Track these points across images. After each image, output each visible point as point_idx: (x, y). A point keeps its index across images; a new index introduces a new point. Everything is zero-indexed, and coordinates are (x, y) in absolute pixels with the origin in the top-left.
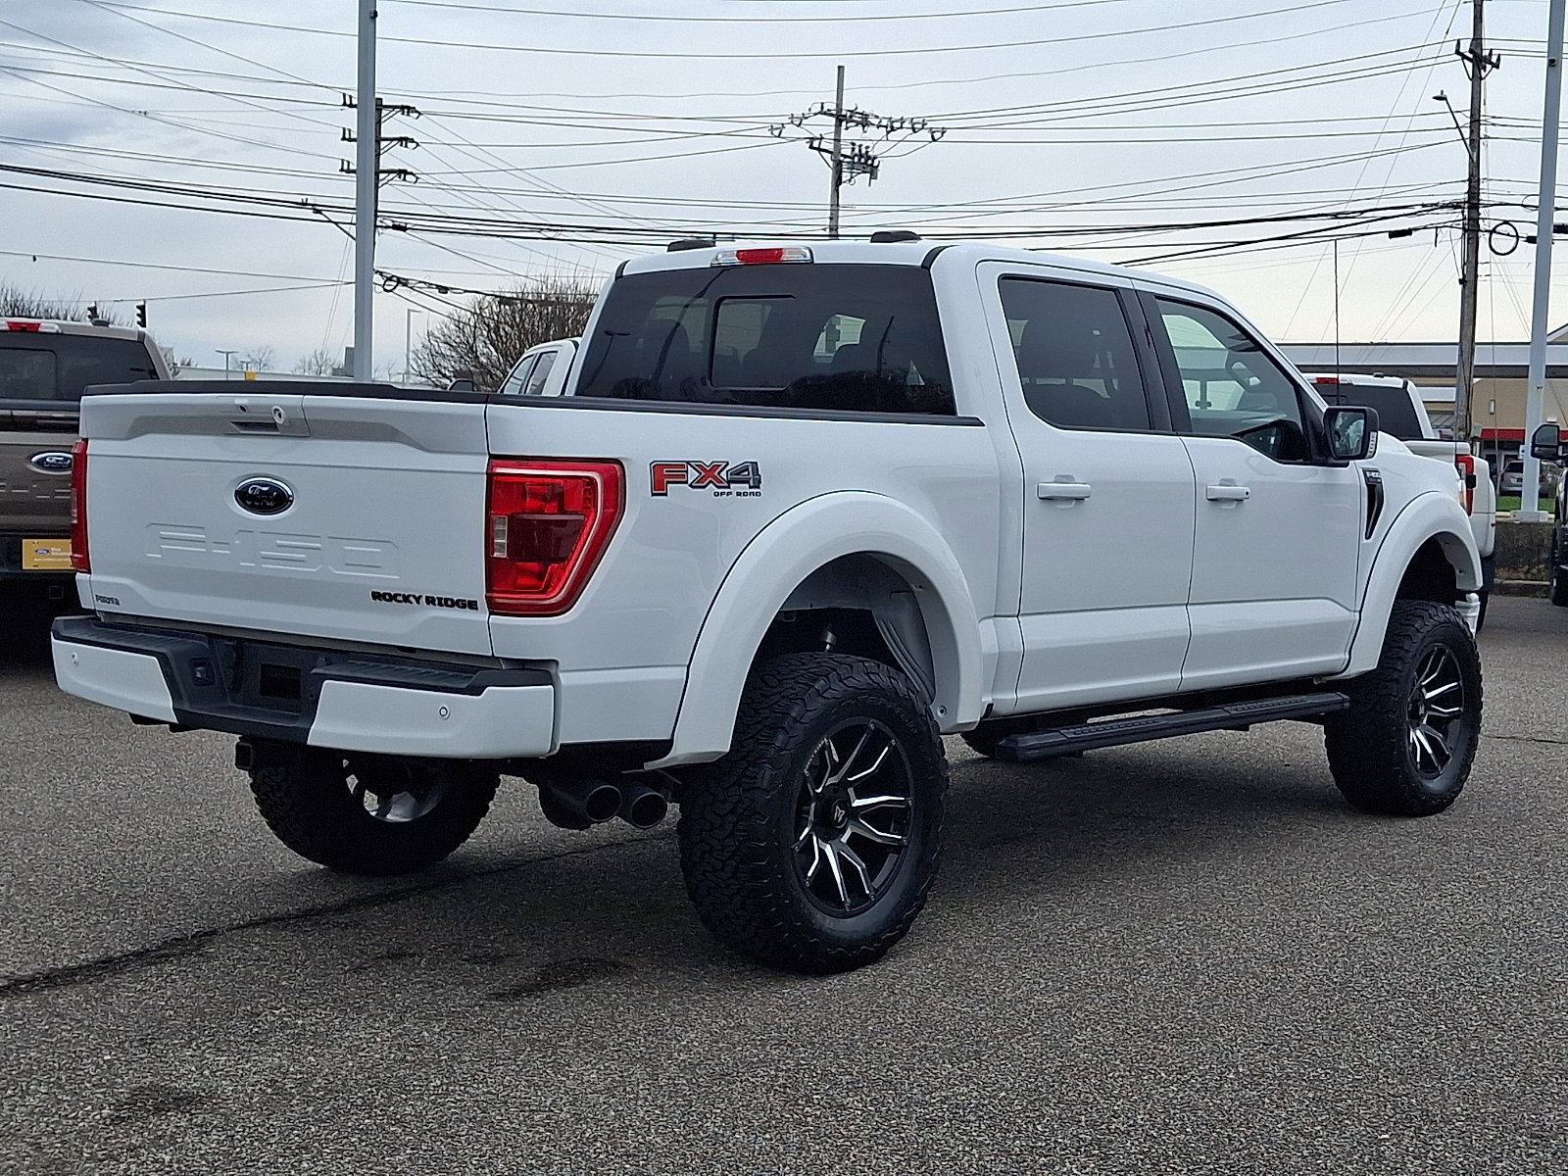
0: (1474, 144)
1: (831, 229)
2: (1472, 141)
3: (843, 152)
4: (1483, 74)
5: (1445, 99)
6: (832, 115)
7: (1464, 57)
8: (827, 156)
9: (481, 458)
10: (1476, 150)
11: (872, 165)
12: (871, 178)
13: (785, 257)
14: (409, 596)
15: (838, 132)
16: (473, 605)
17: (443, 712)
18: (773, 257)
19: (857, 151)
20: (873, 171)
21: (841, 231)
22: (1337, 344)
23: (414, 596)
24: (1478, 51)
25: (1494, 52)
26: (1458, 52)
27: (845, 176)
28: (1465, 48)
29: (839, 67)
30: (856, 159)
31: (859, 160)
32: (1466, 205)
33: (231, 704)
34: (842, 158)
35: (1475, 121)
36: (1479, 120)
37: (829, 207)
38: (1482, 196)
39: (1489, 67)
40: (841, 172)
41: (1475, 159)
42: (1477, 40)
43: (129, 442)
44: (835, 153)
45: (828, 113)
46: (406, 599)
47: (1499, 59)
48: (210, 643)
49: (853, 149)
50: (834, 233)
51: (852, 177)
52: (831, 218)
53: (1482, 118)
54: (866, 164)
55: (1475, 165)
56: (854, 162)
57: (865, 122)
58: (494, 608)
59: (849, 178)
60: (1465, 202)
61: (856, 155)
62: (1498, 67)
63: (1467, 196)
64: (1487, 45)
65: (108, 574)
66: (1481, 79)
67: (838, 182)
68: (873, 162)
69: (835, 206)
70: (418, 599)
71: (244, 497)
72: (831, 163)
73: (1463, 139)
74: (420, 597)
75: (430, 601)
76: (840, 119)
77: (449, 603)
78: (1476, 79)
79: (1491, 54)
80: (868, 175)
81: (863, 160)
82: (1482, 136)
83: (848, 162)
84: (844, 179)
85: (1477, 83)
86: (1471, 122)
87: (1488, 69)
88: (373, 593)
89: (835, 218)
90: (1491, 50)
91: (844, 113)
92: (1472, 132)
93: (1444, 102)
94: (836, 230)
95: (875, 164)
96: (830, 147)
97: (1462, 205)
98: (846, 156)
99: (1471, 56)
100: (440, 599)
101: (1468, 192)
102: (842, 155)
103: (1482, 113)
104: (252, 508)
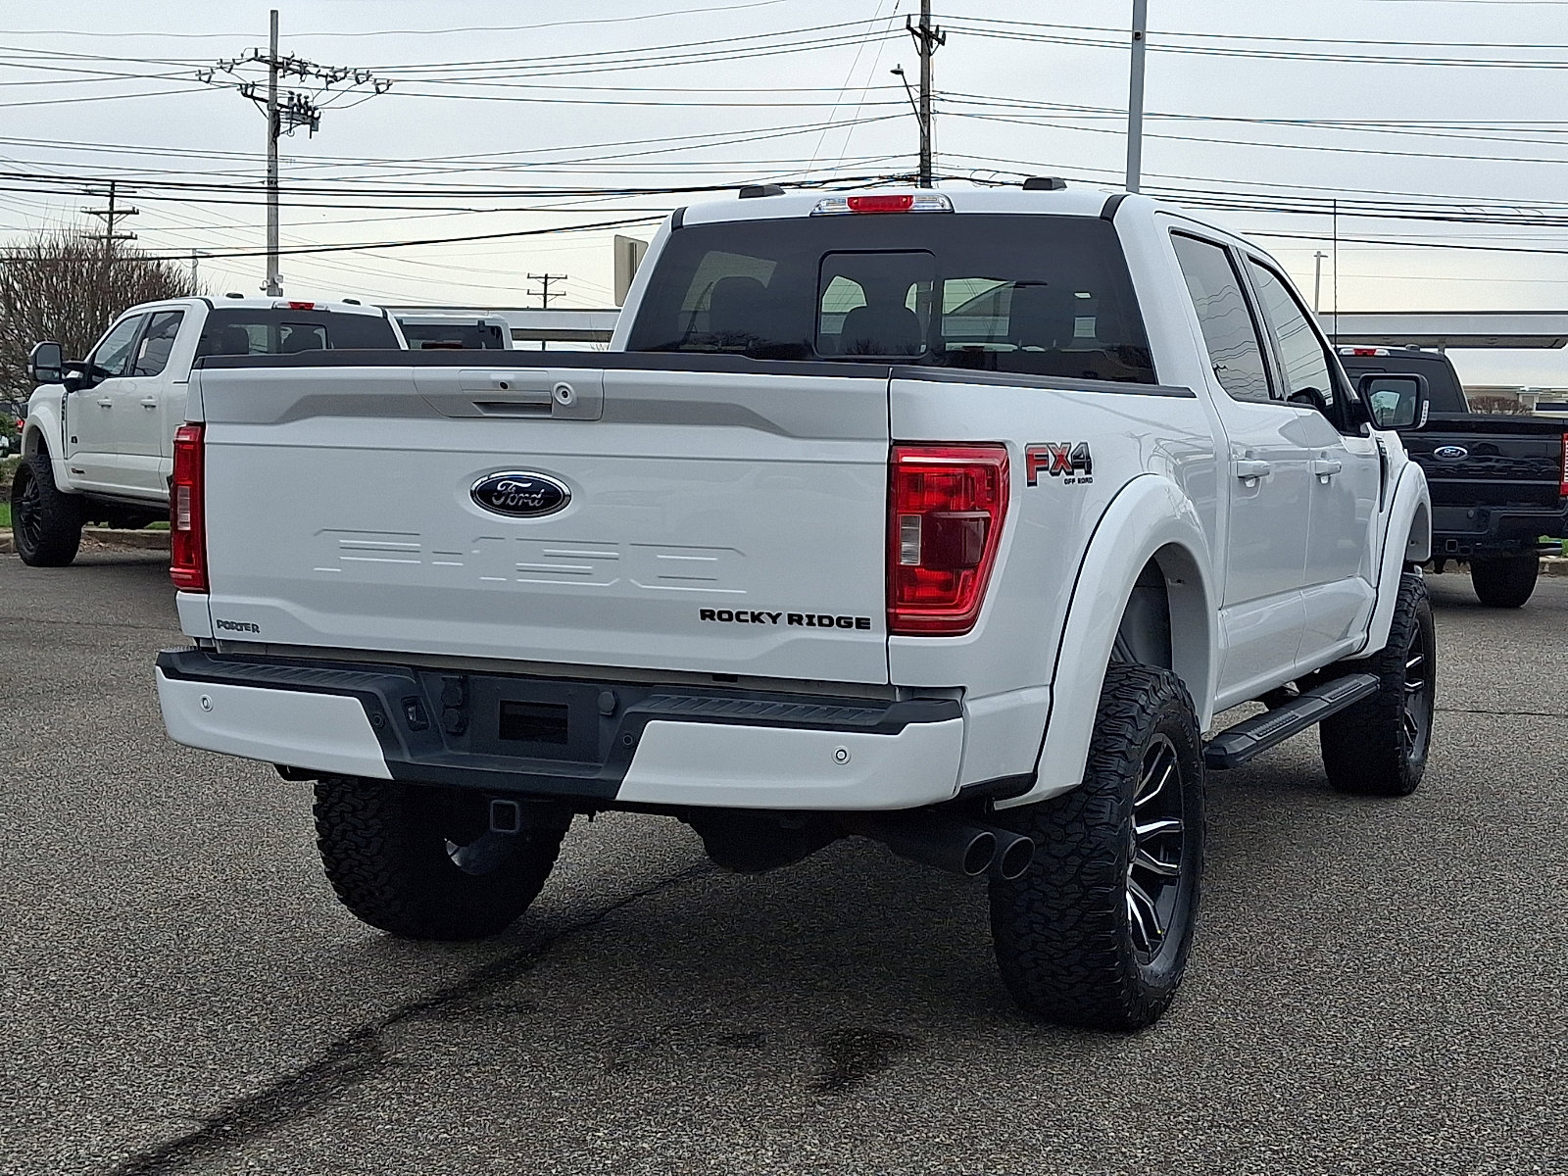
0: (925, 117)
1: (270, 182)
2: (923, 115)
3: (279, 101)
4: (932, 50)
5: (901, 73)
6: (266, 62)
7: (914, 32)
8: (263, 106)
9: (880, 444)
10: (927, 124)
11: (312, 116)
12: (311, 130)
13: (916, 206)
14: (761, 614)
15: (273, 79)
16: (863, 624)
17: (841, 755)
18: (898, 206)
19: (295, 101)
20: (314, 123)
21: (280, 185)
22: (1335, 313)
23: (769, 614)
24: (926, 27)
25: (941, 29)
26: (909, 27)
27: (284, 127)
28: (915, 23)
29: (272, 12)
30: (295, 109)
31: (299, 110)
32: (919, 178)
33: (450, 752)
34: (278, 108)
35: (925, 96)
36: (929, 96)
37: (266, 158)
38: (933, 170)
39: (935, 42)
40: (279, 122)
41: (926, 133)
42: (926, 15)
43: (281, 427)
44: (272, 102)
45: (261, 59)
46: (756, 618)
47: (944, 36)
48: (416, 677)
49: (291, 99)
50: (273, 186)
51: (291, 129)
52: (269, 171)
53: (931, 93)
54: (305, 114)
55: (926, 138)
56: (293, 112)
57: (303, 70)
58: (894, 627)
59: (288, 128)
60: (918, 175)
61: (295, 105)
62: (943, 44)
63: (919, 169)
64: (934, 21)
65: (240, 594)
66: (930, 54)
67: (275, 132)
68: (313, 113)
69: (273, 158)
70: (774, 619)
71: (487, 495)
72: (267, 113)
73: (916, 113)
74: (779, 615)
75: (795, 619)
76: (275, 66)
77: (826, 621)
78: (926, 54)
79: (937, 30)
80: (308, 126)
81: (302, 111)
82: (932, 111)
83: (287, 112)
84: (282, 130)
85: (926, 58)
86: (922, 97)
87: (934, 46)
88: (702, 612)
89: (273, 172)
90: (938, 27)
91: (280, 60)
92: (922, 106)
93: (900, 76)
94: (276, 182)
95: (316, 115)
96: (266, 96)
97: (915, 178)
98: (282, 106)
99: (919, 31)
100: (810, 617)
101: (920, 166)
102: (279, 105)
103: (931, 89)
104: (505, 509)
